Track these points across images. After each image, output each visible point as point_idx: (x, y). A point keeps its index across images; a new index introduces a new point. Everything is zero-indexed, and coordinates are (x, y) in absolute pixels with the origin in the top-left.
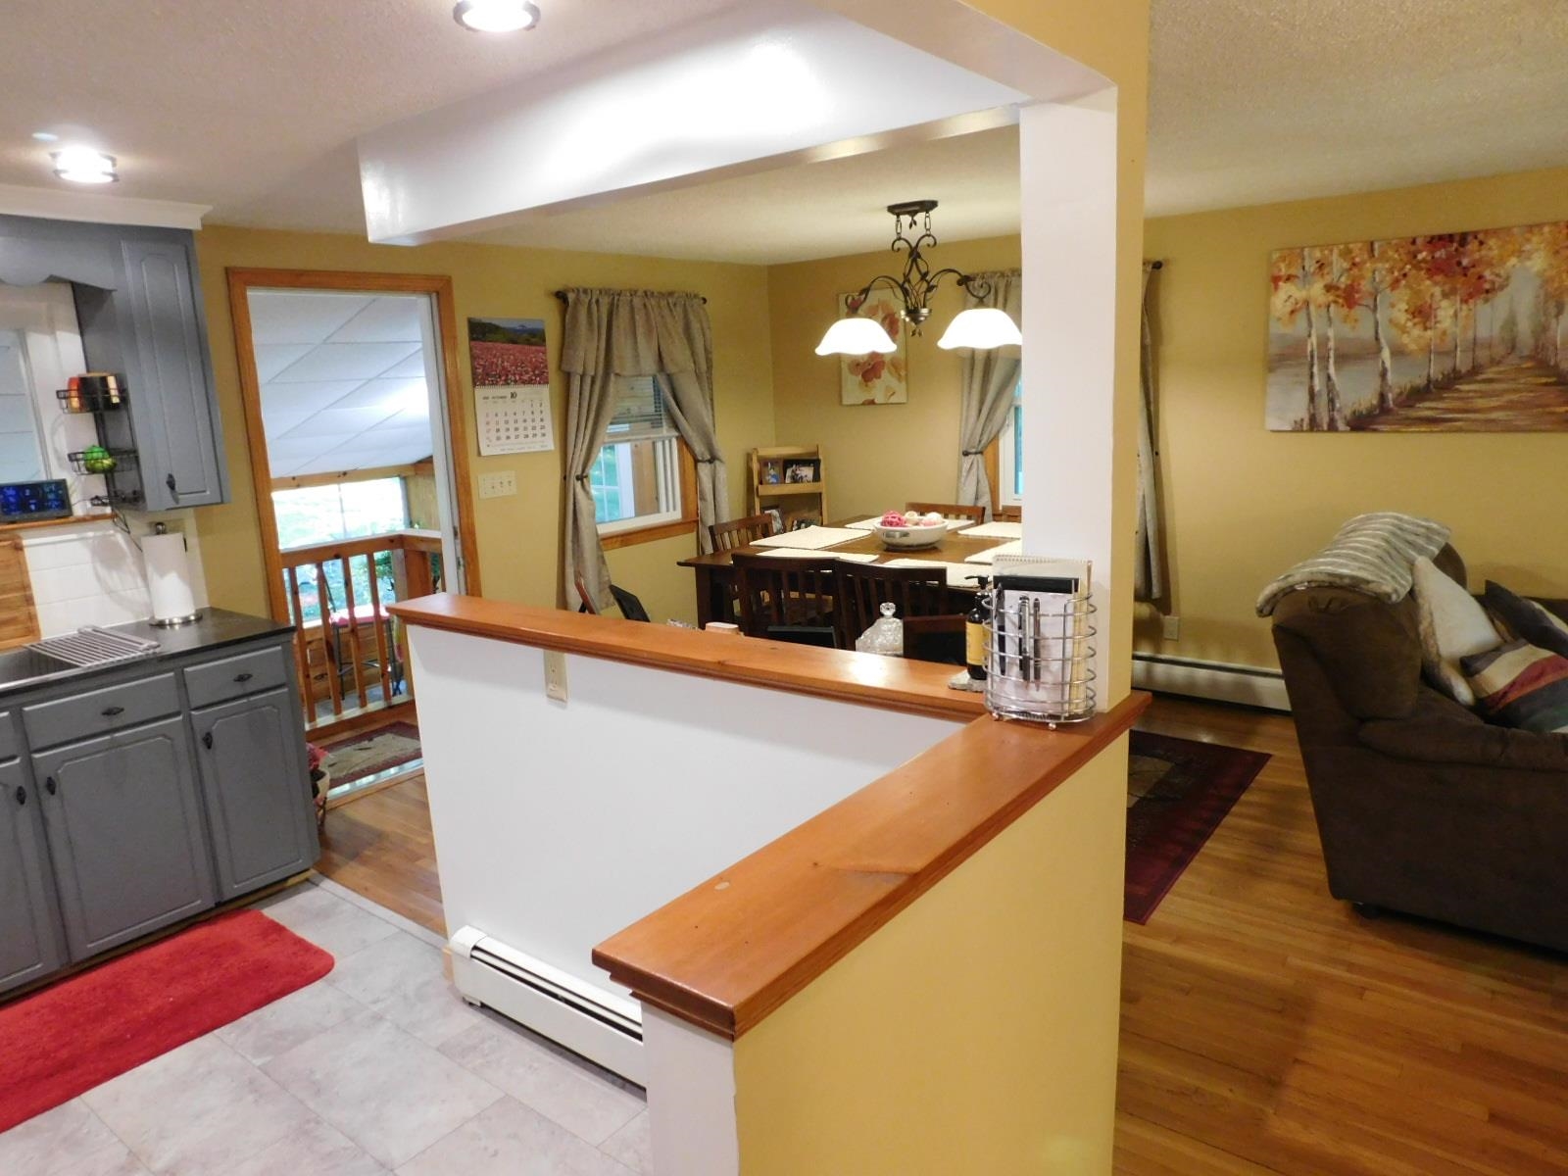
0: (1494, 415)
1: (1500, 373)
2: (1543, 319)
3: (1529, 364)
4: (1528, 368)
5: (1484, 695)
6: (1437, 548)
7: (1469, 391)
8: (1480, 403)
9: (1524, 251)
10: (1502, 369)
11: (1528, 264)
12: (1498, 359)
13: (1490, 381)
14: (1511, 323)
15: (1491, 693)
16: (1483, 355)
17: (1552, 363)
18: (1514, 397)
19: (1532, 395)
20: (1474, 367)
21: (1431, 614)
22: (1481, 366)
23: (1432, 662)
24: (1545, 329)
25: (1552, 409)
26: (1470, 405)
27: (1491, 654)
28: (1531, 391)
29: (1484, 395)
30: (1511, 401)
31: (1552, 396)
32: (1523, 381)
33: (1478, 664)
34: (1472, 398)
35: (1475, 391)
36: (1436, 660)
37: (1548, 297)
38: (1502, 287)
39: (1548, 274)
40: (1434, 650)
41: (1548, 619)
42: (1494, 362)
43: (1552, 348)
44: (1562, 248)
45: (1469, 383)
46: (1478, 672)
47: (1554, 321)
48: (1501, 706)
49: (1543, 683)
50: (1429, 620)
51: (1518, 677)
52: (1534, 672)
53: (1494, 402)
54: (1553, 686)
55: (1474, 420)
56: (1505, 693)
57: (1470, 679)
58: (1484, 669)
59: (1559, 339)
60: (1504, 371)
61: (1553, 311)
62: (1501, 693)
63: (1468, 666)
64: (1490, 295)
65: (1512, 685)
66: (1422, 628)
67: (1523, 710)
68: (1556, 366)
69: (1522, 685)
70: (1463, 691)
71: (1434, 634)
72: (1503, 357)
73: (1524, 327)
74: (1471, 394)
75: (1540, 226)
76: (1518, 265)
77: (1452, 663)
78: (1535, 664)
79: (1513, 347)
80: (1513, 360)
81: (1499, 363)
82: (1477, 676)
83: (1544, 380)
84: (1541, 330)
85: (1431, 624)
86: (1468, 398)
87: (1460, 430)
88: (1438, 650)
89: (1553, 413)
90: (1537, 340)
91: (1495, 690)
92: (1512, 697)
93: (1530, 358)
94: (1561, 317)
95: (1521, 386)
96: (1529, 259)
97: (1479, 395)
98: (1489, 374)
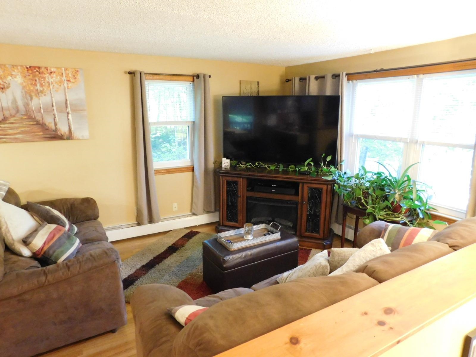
0: (17, 136)
1: (15, 120)
2: (26, 101)
3: (25, 117)
4: (25, 119)
5: (35, 251)
6: (4, 192)
7: (5, 127)
8: (10, 132)
9: (13, 75)
10: (16, 119)
11: (16, 79)
12: (13, 115)
13: (12, 123)
14: (15, 101)
15: (37, 249)
16: (7, 114)
17: (33, 117)
18: (23, 129)
19: (29, 128)
20: (4, 118)
21: (6, 223)
22: (8, 117)
23: (10, 243)
24: (28, 104)
25: (37, 133)
26: (6, 133)
27: (34, 232)
28: (28, 127)
29: (11, 128)
30: (22, 131)
31: (36, 129)
32: (24, 123)
33: (30, 240)
34: (7, 130)
35: (8, 127)
36: (12, 242)
37: (26, 93)
38: (8, 87)
39: (24, 84)
40: (10, 238)
41: (52, 211)
42: (12, 116)
43: (32, 112)
44: (27, 75)
45: (4, 124)
46: (30, 243)
47: (30, 102)
48: (42, 253)
49: (55, 239)
50: (5, 225)
51: (46, 240)
52: (52, 236)
53: (16, 131)
54: (59, 239)
55: (10, 138)
56: (43, 248)
57: (27, 246)
58: (32, 241)
59: (33, 108)
60: (17, 120)
61: (29, 98)
62: (41, 249)
63: (25, 242)
64: (4, 90)
65: (45, 244)
66: (3, 230)
67: (51, 252)
68: (35, 118)
69: (48, 243)
70: (26, 252)
71: (9, 231)
72: (15, 114)
73: (20, 103)
74: (6, 128)
75: (16, 66)
76: (12, 80)
77: (19, 242)
78: (51, 233)
79: (18, 111)
80: (18, 116)
81: (14, 116)
82: (30, 245)
83: (32, 123)
84: (26, 105)
85: (7, 227)
86: (5, 130)
87: (5, 142)
88: (12, 237)
89: (38, 135)
90: (26, 108)
91: (39, 248)
92: (45, 249)
93: (25, 115)
94: (32, 101)
95: (24, 125)
96: (15, 77)
97: (8, 128)
98: (12, 120)
